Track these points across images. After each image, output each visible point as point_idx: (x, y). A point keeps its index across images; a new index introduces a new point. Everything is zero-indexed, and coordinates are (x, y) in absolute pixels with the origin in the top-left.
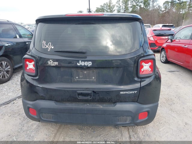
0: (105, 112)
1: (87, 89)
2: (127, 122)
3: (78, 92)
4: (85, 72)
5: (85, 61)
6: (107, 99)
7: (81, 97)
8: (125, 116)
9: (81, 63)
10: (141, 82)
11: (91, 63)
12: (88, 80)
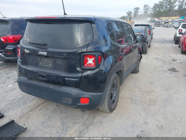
0: (53, 91)
1: (44, 72)
2: (69, 103)
3: (39, 73)
4: (46, 60)
5: (43, 51)
6: (56, 82)
7: (40, 78)
8: (68, 97)
9: (41, 53)
10: (83, 72)
11: (46, 53)
12: (47, 66)
